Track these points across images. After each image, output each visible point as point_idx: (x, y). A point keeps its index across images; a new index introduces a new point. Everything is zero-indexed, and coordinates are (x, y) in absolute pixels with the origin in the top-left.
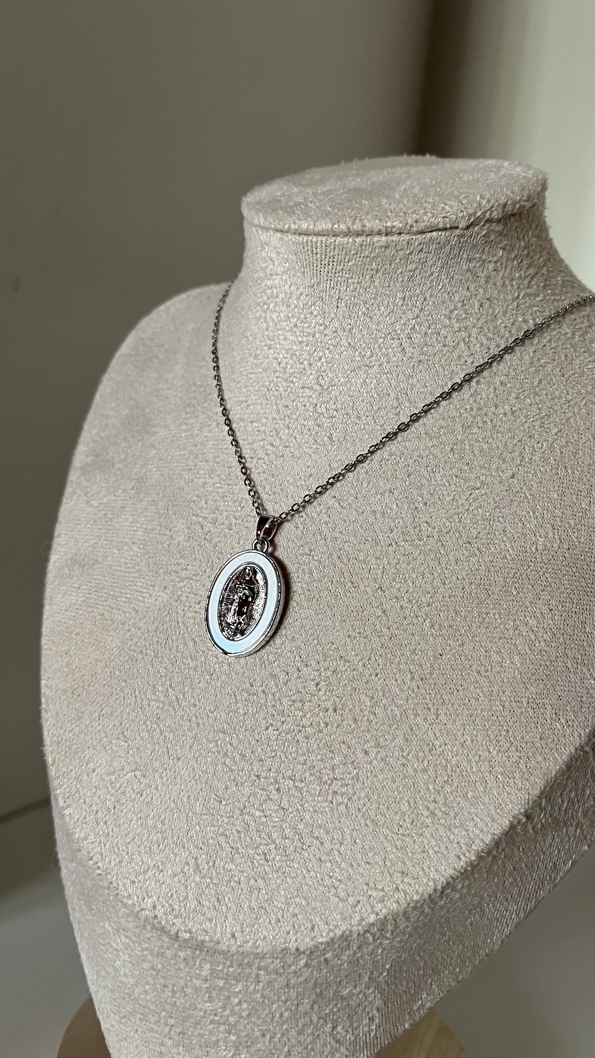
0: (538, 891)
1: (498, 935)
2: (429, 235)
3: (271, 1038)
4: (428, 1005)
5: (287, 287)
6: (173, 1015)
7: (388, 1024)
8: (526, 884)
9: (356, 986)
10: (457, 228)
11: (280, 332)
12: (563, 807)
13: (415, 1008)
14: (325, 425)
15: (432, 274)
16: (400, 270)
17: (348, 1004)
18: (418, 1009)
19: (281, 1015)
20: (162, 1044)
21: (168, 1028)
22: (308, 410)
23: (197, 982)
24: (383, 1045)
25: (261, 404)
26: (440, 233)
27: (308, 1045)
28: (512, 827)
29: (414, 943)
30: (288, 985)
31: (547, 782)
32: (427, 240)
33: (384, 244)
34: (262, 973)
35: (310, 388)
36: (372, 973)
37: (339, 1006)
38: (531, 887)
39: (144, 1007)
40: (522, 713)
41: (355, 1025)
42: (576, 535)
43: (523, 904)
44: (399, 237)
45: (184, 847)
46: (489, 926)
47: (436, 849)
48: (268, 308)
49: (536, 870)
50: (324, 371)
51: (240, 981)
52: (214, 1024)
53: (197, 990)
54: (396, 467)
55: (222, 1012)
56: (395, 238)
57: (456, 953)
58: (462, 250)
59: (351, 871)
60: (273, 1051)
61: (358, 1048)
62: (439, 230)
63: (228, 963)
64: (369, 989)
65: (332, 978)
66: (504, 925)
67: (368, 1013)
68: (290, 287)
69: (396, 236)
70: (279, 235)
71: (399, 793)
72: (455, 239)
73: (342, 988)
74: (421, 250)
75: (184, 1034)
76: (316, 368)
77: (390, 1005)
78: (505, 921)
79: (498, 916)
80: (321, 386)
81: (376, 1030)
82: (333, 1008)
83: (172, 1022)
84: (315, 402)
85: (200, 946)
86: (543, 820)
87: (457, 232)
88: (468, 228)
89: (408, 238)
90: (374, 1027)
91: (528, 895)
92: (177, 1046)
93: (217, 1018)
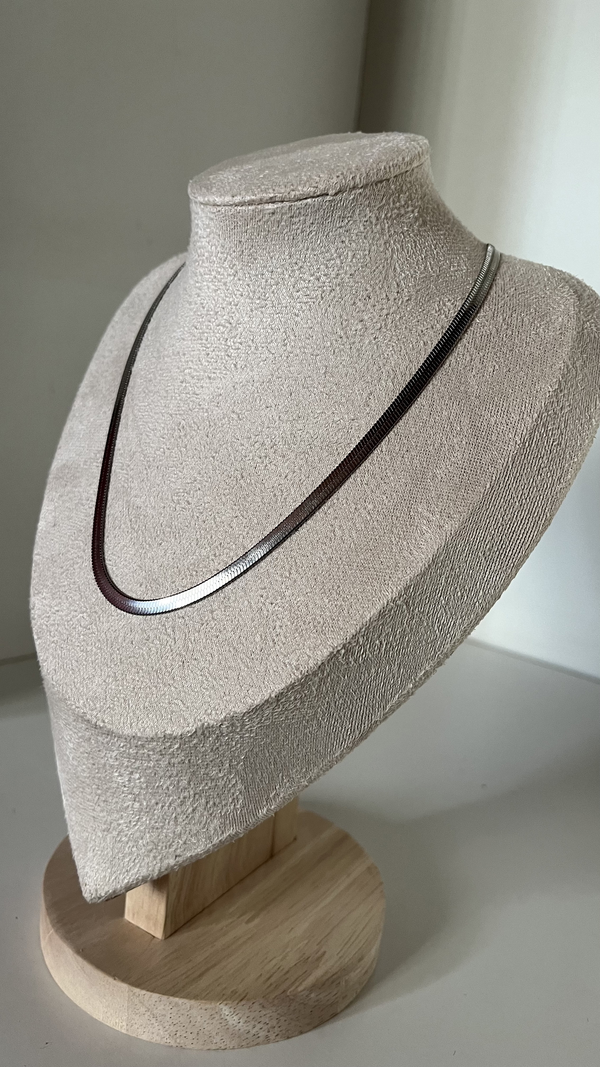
0: (370, 715)
1: (337, 746)
2: (305, 201)
3: (162, 807)
4: (281, 796)
5: (210, 247)
6: (100, 787)
7: (250, 806)
8: (357, 707)
9: (220, 770)
10: (328, 195)
11: (205, 283)
12: (382, 647)
13: (271, 796)
14: (233, 355)
15: (311, 232)
16: (286, 230)
17: (216, 785)
18: (274, 797)
19: (168, 788)
20: (94, 810)
21: (97, 797)
22: (222, 344)
23: (111, 761)
24: (248, 823)
25: (191, 340)
26: (313, 200)
27: (189, 814)
28: (333, 656)
29: (261, 741)
30: (169, 763)
31: (363, 624)
32: (303, 206)
33: (271, 211)
34: (151, 753)
35: (224, 326)
36: (231, 761)
37: (209, 785)
38: (362, 711)
39: (83, 782)
40: (352, 573)
41: (223, 803)
42: (414, 440)
43: (357, 724)
44: (282, 205)
45: (107, 665)
46: (328, 738)
47: (275, 669)
48: (199, 264)
49: (364, 696)
50: (234, 313)
51: (138, 760)
52: (125, 793)
53: (111, 766)
54: (282, 387)
55: (129, 784)
56: (280, 205)
57: (301, 755)
58: (335, 212)
59: (215, 683)
60: (165, 817)
61: (228, 822)
62: (313, 197)
63: (129, 746)
64: (231, 775)
65: (200, 761)
66: (341, 739)
67: (233, 795)
68: (211, 247)
69: (280, 203)
70: (202, 206)
71: (256, 628)
72: (327, 204)
73: (210, 771)
74: (300, 213)
75: (107, 801)
76: (228, 310)
77: (250, 790)
78: (342, 736)
79: (334, 730)
80: (231, 324)
81: (241, 810)
82: (205, 786)
83: (99, 792)
84: (226, 337)
85: (109, 733)
86: (364, 656)
87: (328, 198)
88: (336, 194)
89: (288, 205)
90: (238, 806)
91: (360, 717)
92: (102, 811)
93: (125, 789)
